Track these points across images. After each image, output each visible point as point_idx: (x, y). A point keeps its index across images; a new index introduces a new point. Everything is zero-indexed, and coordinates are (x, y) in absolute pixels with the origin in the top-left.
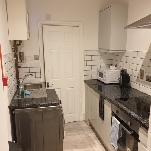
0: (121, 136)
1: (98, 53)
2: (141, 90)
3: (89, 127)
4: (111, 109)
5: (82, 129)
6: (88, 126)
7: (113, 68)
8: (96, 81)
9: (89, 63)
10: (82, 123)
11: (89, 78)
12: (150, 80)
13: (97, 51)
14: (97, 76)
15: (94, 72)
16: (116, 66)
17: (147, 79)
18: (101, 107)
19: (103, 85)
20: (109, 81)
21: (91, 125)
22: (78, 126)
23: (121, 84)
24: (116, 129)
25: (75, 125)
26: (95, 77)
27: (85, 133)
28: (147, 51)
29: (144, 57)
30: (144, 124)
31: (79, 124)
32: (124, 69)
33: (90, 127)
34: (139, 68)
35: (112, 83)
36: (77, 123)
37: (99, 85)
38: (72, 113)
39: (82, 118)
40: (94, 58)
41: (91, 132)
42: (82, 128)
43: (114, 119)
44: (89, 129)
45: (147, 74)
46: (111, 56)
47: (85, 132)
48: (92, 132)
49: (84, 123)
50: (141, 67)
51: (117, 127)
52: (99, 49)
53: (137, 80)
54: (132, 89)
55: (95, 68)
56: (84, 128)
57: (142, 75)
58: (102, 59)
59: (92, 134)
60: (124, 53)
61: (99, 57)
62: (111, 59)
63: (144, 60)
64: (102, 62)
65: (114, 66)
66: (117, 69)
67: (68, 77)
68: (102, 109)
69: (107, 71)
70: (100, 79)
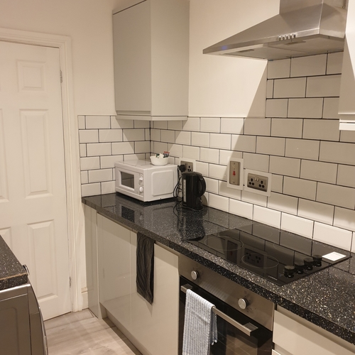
0: (215, 339)
1: (115, 124)
2: (233, 211)
3: (103, 325)
4: (177, 270)
5: (86, 335)
6: (98, 322)
7: (158, 160)
8: (114, 198)
9: (93, 149)
10: (81, 315)
11: (94, 191)
12: (257, 185)
13: (114, 119)
14: (117, 185)
15: (109, 175)
16: (166, 155)
17: (250, 183)
18: (143, 268)
19: (137, 205)
20: (152, 193)
21: (107, 318)
22: (71, 326)
23: (185, 200)
24: (200, 323)
25: (61, 328)
26: (112, 186)
27: (96, 344)
28: (246, 116)
29: (239, 130)
30: (290, 302)
31: (72, 322)
32: (186, 163)
33: (104, 322)
34: (227, 157)
35: (159, 198)
36: (66, 319)
37: (123, 208)
38: (51, 294)
39: (80, 302)
40: (105, 135)
41: (110, 337)
42: (85, 330)
43: (191, 297)
44: (105, 331)
45: (248, 171)
46: (148, 131)
47: (96, 342)
48: (114, 338)
49: (88, 314)
50: (233, 156)
51: (204, 318)
52: (117, 111)
53: (222, 188)
54: (210, 210)
55: (109, 162)
56: (89, 331)
57: (234, 174)
58: (125, 139)
59: (115, 342)
60: (183, 122)
61: (118, 134)
62: (147, 138)
63: (239, 137)
64: (128, 148)
65: (161, 156)
66: (169, 163)
67: (32, 193)
68: (146, 271)
69: (146, 169)
70: (127, 190)
